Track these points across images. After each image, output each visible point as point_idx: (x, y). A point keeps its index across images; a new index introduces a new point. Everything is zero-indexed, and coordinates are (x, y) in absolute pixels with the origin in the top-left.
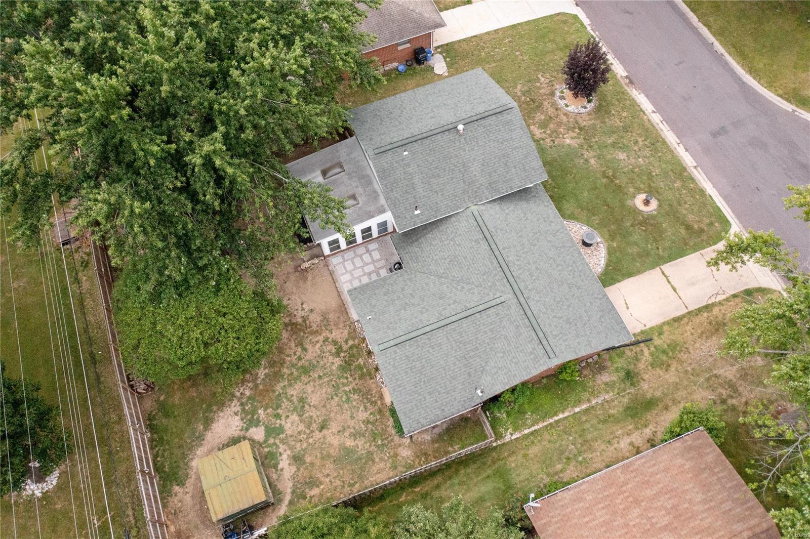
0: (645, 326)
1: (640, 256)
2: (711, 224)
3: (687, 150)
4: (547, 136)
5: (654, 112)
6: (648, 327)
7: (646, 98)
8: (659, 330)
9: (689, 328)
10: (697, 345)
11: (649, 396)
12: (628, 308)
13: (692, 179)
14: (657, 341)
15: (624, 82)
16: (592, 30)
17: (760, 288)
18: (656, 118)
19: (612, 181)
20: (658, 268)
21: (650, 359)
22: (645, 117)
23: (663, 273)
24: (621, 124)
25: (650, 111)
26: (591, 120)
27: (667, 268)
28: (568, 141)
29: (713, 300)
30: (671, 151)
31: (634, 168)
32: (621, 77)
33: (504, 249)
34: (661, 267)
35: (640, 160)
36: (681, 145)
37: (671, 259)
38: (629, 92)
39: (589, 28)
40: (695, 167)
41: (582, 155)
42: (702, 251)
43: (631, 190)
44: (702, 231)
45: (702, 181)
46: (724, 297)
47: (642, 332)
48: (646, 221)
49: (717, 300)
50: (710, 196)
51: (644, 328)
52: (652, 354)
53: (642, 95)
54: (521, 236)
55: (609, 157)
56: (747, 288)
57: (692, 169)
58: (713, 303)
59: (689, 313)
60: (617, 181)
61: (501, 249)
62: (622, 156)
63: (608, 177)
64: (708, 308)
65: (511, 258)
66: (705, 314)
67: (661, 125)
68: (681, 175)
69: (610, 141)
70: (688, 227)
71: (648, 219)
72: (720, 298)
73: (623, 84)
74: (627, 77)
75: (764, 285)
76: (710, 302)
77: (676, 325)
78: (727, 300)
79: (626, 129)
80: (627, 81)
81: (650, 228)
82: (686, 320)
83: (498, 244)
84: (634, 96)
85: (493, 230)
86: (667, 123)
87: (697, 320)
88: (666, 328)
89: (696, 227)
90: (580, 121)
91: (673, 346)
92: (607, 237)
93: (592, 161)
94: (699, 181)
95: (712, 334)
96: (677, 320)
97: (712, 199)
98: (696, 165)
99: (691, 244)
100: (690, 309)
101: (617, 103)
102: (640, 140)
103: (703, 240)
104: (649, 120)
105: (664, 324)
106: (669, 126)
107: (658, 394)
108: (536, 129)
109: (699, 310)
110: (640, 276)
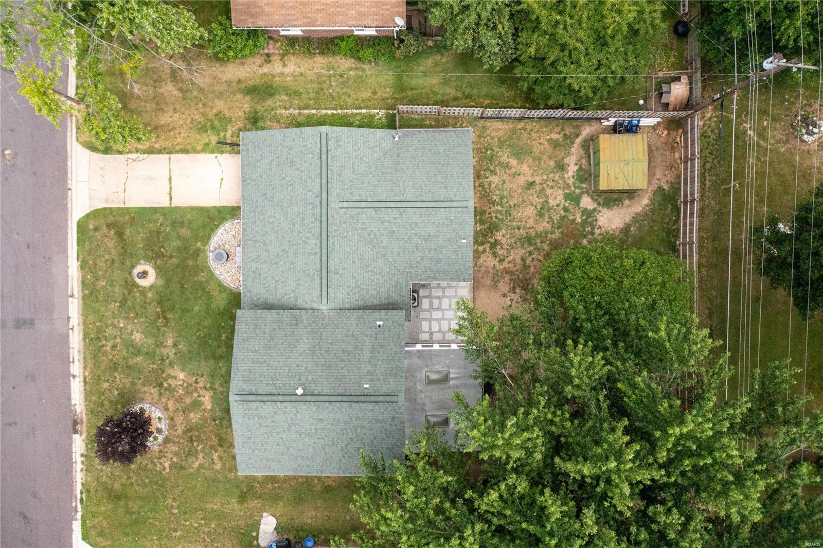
0: (216, 157)
1: (182, 224)
2: (96, 229)
3: (69, 318)
4: (199, 390)
5: (74, 377)
6: (214, 155)
7: (72, 397)
8: (206, 149)
9: (179, 140)
10: (181, 122)
11: (248, 98)
12: (222, 179)
13: (84, 284)
14: (214, 139)
15: (83, 428)
16: (76, 511)
17: (92, 151)
18: (76, 368)
19: (163, 312)
20: (173, 205)
21: (229, 127)
22: (87, 374)
23: (171, 199)
24: (116, 374)
25: (77, 379)
26: (145, 392)
27: (164, 202)
28: (181, 376)
29: (142, 156)
30: (84, 323)
31: (134, 318)
32: (81, 435)
33: (316, 254)
34: (169, 206)
35: (122, 325)
36: (71, 327)
37: (155, 210)
38: (84, 412)
39: (79, 515)
40: (72, 296)
41: (176, 354)
42: (122, 206)
43: (150, 295)
44: (109, 226)
45: (75, 278)
46: (130, 156)
47: (222, 152)
48: (155, 255)
49: (138, 155)
50: (78, 259)
51: (219, 155)
52: (225, 130)
53: (73, 402)
54: (292, 263)
55: (151, 341)
56: (104, 156)
57: (76, 296)
58: (144, 153)
59: (170, 153)
60: (159, 310)
61: (319, 255)
62: (137, 337)
63: (165, 318)
64: (150, 151)
65: (314, 241)
66: (157, 146)
67: (76, 360)
68: (91, 293)
69: (139, 359)
70: (120, 234)
71: (153, 258)
72: (134, 156)
73: (85, 425)
74: (76, 432)
75: (87, 152)
76: (146, 155)
77: (189, 147)
78: (130, 152)
79: (114, 367)
80: (78, 427)
81: (156, 249)
82: (177, 148)
83: (319, 261)
84: (83, 404)
85: (316, 277)
86: (69, 358)
87: (168, 144)
88: (199, 148)
89: (112, 232)
90: (156, 396)
91: (202, 129)
92: (202, 255)
93: (170, 342)
94: (78, 280)
95: (162, 126)
96: (185, 151)
97: (78, 256)
98: (70, 299)
99: (127, 217)
100: (168, 156)
101: (106, 402)
102: (108, 348)
103: (114, 216)
104: (85, 368)
105: (198, 152)
106: (69, 354)
107: (239, 96)
108: (206, 403)
109: (159, 152)
110: (193, 204)
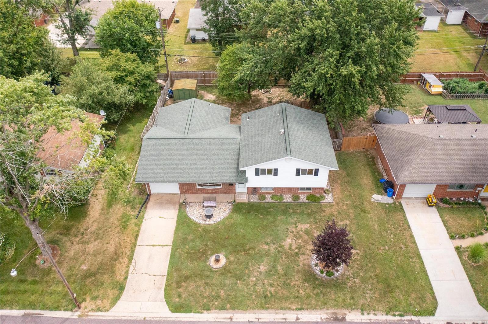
2: (180, 296)
3: (249, 322)
5: (298, 319)
6: (144, 221)
7: (315, 321)
8: (139, 226)
9: (128, 240)
12: (160, 217)
13: (222, 308)
14: (134, 221)
15: (340, 312)
16: (411, 320)
17: (119, 299)
18: (291, 316)
19: (244, 251)
20: (171, 244)
22: (294, 307)
23: (166, 245)
24: (292, 284)
25: (300, 316)
26: (303, 264)
27: (168, 250)
29: (133, 264)
30: (253, 308)
31: (249, 270)
32: (346, 314)
34: (171, 247)
35: (254, 279)
36: (257, 320)
37: (173, 255)
38: (325, 311)
39: (415, 318)
40: (231, 319)
42: (165, 278)
43: (232, 259)
44: (178, 287)
45: (217, 315)
46: (130, 272)
47: (143, 217)
48: (204, 255)
49: (131, 266)
50: (202, 313)
53: (319, 320)
55: (265, 259)
56: (125, 290)
57: (231, 315)
58: (131, 262)
59: (135, 246)
60: (243, 253)
62: (263, 268)
63: (249, 250)
64: (131, 258)
66: (128, 253)
67: (284, 317)
68: (230, 302)
69: (279, 268)
71: (206, 256)
73: (337, 311)
74: (344, 319)
76: (133, 261)
77: (135, 234)
78: (127, 272)
79: (287, 285)
80: (340, 317)
81: (200, 255)
82: (133, 241)
84: (319, 312)
86: (282, 322)
87: (129, 247)
88: (137, 228)
91: (125, 227)
92: (207, 228)
93: (266, 247)
94: (218, 313)
97: (198, 312)
98: (234, 320)
99: (174, 274)
100: (137, 247)
101: (315, 292)
102: (273, 289)
103: (172, 283)
104: (290, 309)
106: (279, 322)
109: (133, 252)
